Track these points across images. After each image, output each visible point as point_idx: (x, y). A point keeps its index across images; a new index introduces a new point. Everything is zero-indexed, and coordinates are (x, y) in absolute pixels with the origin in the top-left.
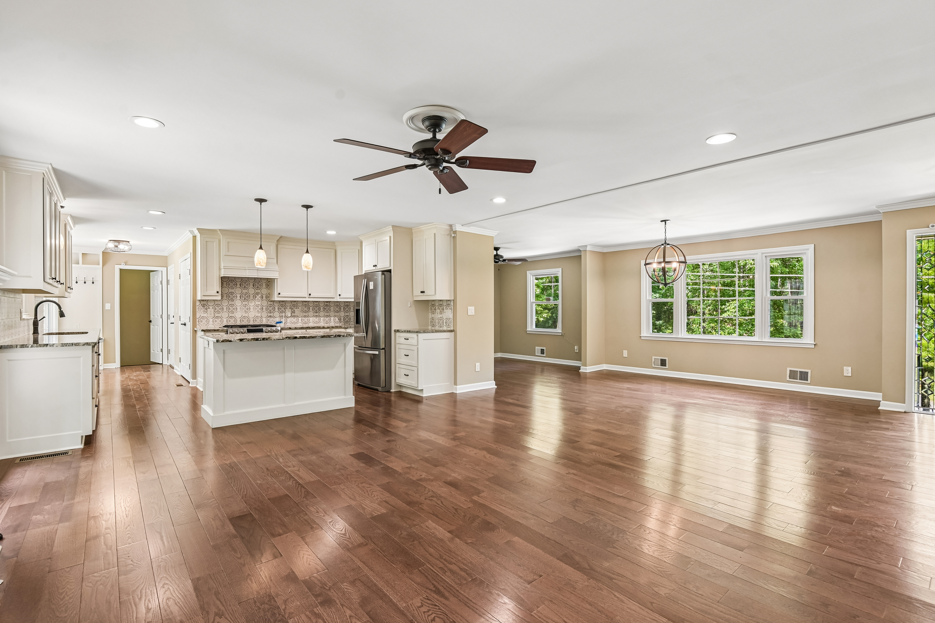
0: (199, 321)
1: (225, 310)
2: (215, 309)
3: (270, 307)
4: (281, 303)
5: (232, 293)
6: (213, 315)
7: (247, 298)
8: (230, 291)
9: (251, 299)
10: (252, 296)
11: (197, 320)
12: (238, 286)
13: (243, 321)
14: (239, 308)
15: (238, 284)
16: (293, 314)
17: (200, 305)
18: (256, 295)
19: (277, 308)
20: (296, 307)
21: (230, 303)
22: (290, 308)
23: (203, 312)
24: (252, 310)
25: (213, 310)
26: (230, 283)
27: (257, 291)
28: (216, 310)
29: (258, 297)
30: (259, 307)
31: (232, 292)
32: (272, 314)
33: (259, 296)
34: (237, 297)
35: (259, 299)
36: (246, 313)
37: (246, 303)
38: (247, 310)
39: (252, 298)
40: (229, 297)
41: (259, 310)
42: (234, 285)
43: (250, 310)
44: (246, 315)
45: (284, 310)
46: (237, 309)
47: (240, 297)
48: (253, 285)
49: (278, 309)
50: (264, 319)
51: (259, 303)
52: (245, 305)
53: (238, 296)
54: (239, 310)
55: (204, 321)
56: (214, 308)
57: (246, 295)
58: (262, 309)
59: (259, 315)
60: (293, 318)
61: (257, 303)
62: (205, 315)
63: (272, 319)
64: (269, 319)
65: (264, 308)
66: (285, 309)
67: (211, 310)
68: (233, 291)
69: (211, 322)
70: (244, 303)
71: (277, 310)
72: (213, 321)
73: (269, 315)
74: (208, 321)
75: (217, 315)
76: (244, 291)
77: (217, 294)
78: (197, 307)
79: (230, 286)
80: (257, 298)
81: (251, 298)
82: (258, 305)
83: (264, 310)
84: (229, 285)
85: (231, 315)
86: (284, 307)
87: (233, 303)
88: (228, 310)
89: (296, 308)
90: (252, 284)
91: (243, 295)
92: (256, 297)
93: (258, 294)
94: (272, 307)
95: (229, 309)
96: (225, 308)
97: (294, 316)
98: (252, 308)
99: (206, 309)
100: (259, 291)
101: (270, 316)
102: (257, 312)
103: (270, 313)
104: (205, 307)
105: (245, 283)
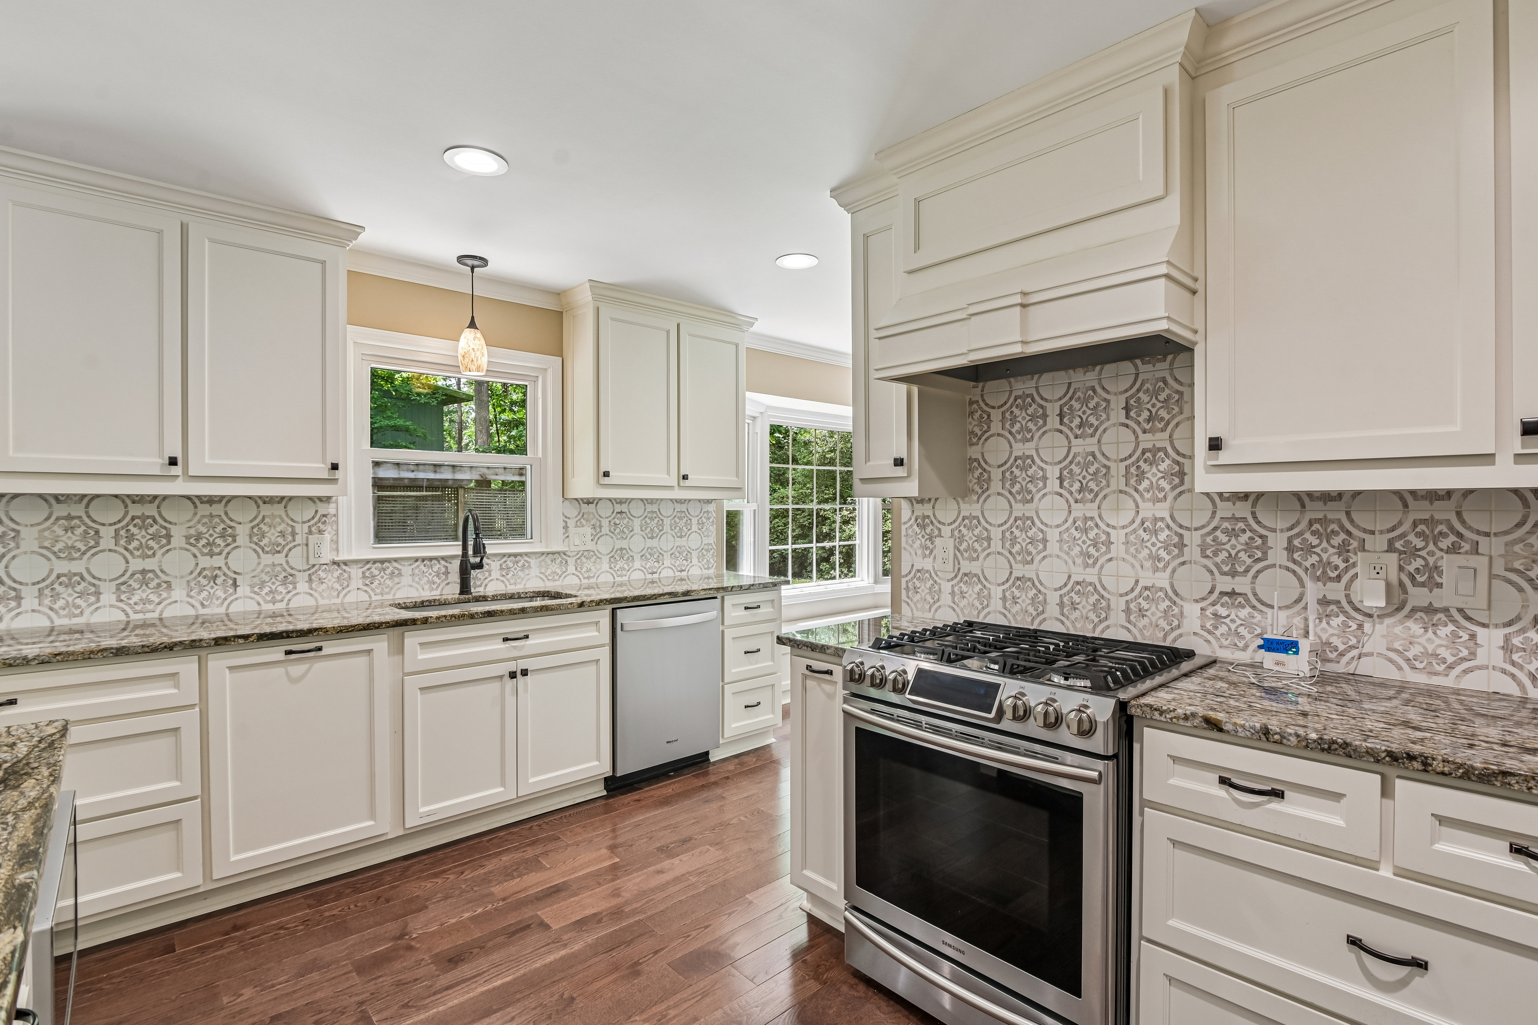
0: (907, 589)
1: (996, 545)
2: (962, 539)
3: (1232, 533)
4: (1315, 511)
5: (1025, 462)
6: (950, 567)
7: (1092, 485)
8: (1020, 449)
9: (1113, 486)
10: (1118, 470)
11: (904, 581)
12: (1053, 421)
13: (1074, 606)
14: (1053, 535)
15: (1053, 410)
16: (1418, 596)
17: (913, 519)
18: (1145, 466)
19: (1278, 542)
20: (1445, 543)
21: (1019, 509)
22: (1391, 549)
23: (919, 552)
24: (1118, 549)
25: (950, 543)
26: (1017, 412)
27: (1147, 441)
28: (965, 545)
29: (1153, 474)
30: (1162, 536)
31: (1025, 457)
32: (1242, 584)
33: (1163, 466)
34: (1045, 479)
35: (1163, 483)
36: (1087, 565)
37: (1090, 510)
38: (1092, 550)
39: (1117, 481)
40: (1014, 481)
41: (1163, 554)
42: (1033, 418)
43: (1108, 551)
44: (1090, 575)
45: (1337, 560)
46: (1045, 541)
47: (1061, 479)
48: (1127, 409)
49: (1290, 549)
50: (1192, 611)
51: (1162, 510)
52: (1086, 519)
53: (1053, 472)
54: (1053, 547)
55: (924, 588)
56: (956, 533)
57: (1086, 466)
58: (1181, 545)
59: (1162, 580)
60: (1415, 628)
61: (1148, 510)
62: (927, 564)
63: (1245, 612)
64: (1223, 612)
65: (1193, 539)
66: (1343, 549)
67: (944, 544)
68: (1028, 449)
69: (946, 599)
70: (1079, 511)
71: (1278, 555)
72: (953, 593)
73: (1226, 583)
74: (935, 591)
75: (966, 567)
76: (1081, 446)
77: (900, 472)
78: (903, 527)
79: (1017, 426)
80: (1145, 484)
81: (1113, 482)
82: (1156, 520)
83: (1192, 552)
84: (1014, 421)
85: (1018, 572)
86: (1337, 541)
87: (1028, 510)
88: (1007, 545)
89: (1454, 549)
90: (1118, 403)
91: (1076, 470)
92: (1141, 476)
93: (1152, 455)
94: (1244, 538)
95: (1014, 541)
96: (996, 533)
97: (1430, 610)
98: (1117, 536)
99: (931, 539)
100: (1160, 439)
101: (1232, 594)
102: (1148, 564)
103: (1233, 574)
104: (928, 530)
105: (1085, 401)
